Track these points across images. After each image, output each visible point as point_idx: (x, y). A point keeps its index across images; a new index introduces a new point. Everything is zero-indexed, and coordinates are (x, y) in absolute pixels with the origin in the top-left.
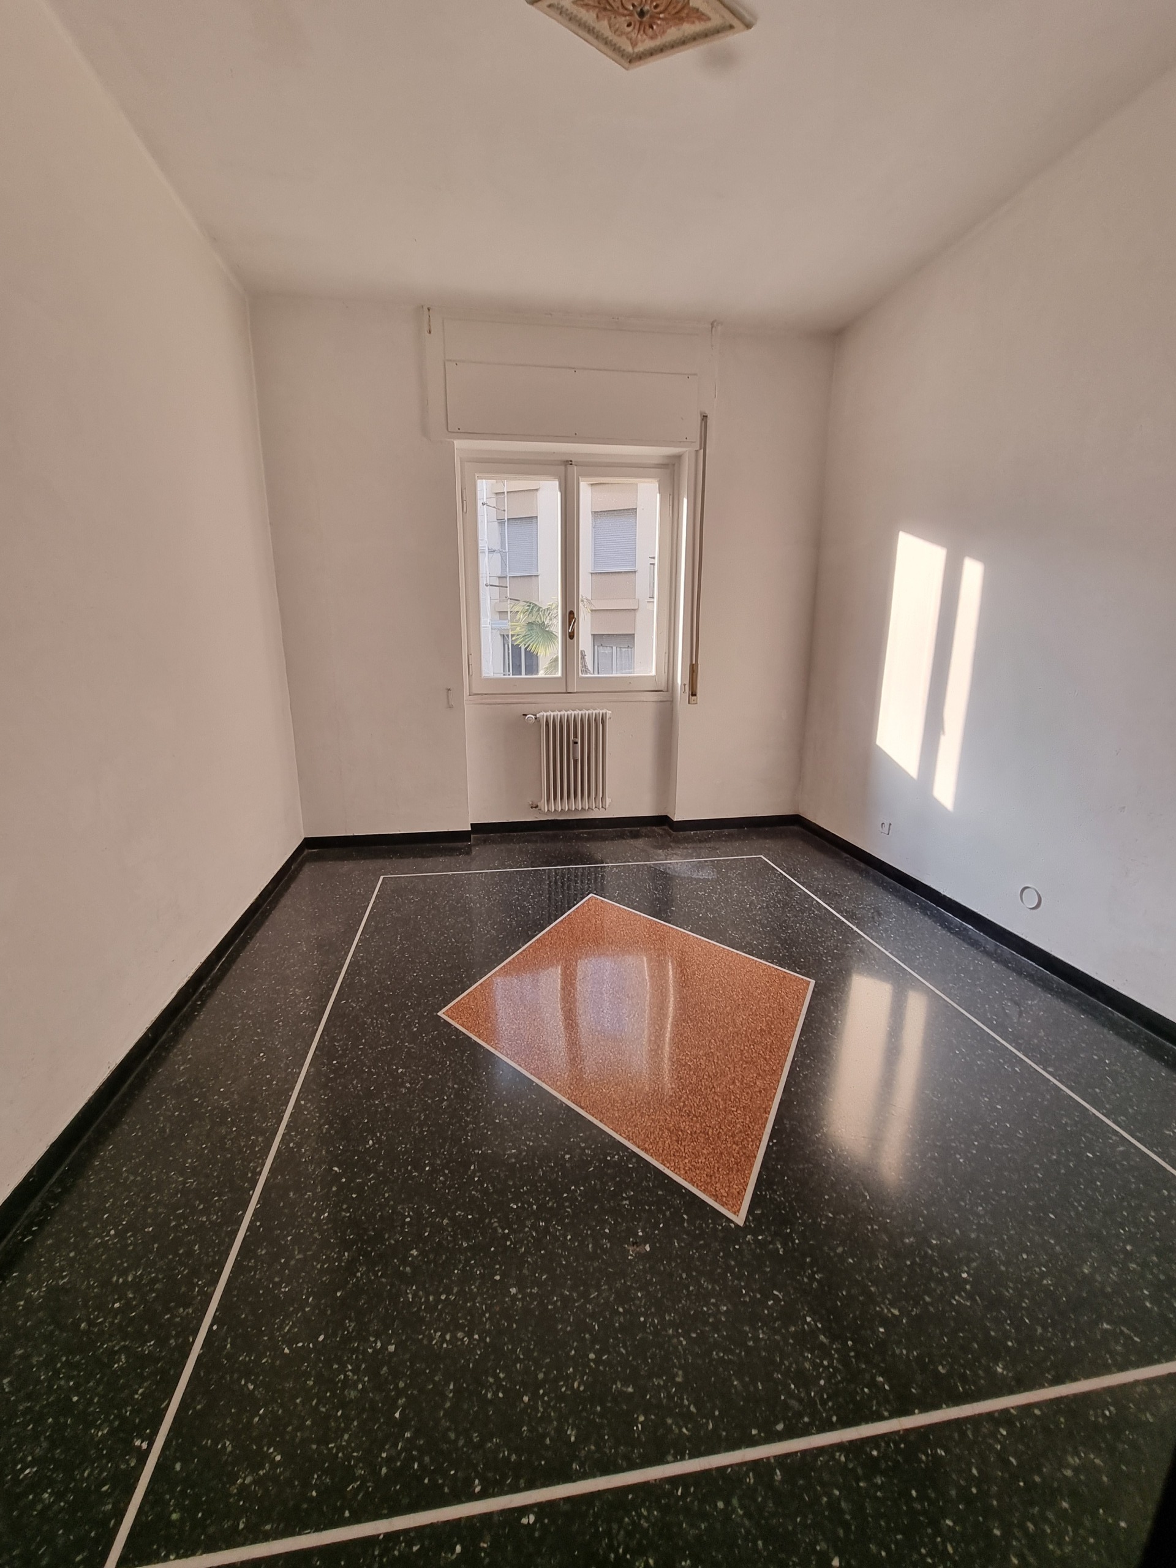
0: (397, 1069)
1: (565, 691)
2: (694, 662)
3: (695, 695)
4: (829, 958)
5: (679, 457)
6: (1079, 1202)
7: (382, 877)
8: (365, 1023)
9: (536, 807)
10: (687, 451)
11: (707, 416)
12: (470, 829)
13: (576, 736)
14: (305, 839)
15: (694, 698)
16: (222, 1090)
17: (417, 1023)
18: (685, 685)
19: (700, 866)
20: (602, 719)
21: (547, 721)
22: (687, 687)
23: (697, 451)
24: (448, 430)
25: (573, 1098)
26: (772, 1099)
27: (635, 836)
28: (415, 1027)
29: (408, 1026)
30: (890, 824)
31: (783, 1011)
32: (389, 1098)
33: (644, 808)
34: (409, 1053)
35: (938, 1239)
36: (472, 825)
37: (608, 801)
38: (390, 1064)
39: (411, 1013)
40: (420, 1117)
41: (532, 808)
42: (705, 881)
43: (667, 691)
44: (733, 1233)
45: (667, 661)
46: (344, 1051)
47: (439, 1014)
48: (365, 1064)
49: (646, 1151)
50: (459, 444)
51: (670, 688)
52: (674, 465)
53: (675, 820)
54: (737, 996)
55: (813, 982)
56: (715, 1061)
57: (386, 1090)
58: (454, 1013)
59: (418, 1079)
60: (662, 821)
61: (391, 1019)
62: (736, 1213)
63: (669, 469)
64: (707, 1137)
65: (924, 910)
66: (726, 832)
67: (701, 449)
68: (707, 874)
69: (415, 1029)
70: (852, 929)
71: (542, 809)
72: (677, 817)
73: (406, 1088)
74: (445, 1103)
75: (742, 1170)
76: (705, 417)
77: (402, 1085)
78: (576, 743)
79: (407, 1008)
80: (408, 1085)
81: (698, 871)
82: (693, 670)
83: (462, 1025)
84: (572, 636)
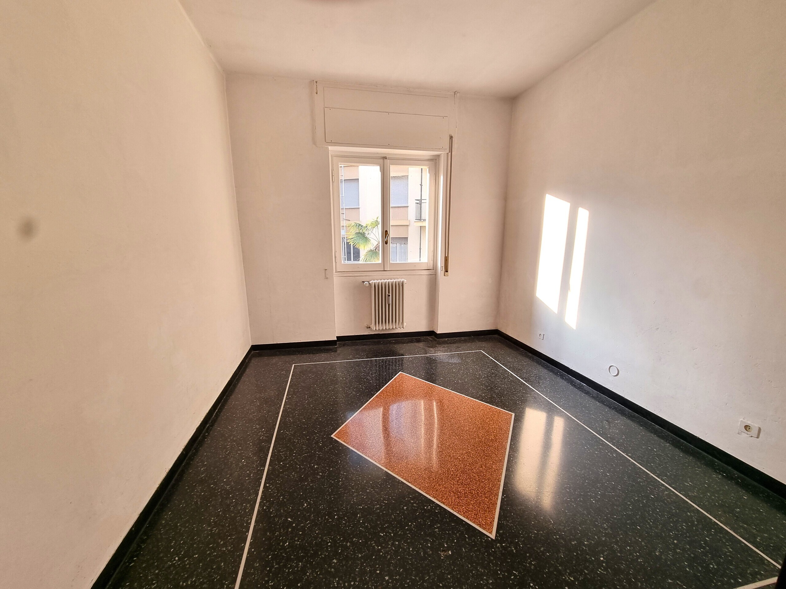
0: (314, 466)
1: (383, 270)
2: (447, 256)
3: (447, 272)
4: (520, 402)
5: (439, 156)
6: (650, 520)
7: (293, 365)
8: (295, 442)
9: (369, 328)
10: (443, 154)
11: (452, 137)
12: (336, 339)
13: (389, 292)
14: (252, 346)
15: (447, 273)
16: (225, 480)
17: (321, 441)
18: (442, 267)
19: (452, 356)
20: (402, 284)
21: (375, 285)
22: (443, 268)
23: (448, 153)
24: (326, 141)
25: (404, 477)
26: (501, 474)
27: (418, 341)
28: (321, 444)
29: (317, 443)
30: (544, 335)
31: (501, 430)
32: (312, 481)
33: (422, 327)
34: (319, 457)
35: (587, 541)
36: (337, 337)
37: (405, 324)
38: (310, 464)
39: (317, 436)
40: (328, 490)
41: (367, 328)
42: (455, 364)
43: (433, 270)
44: (491, 543)
45: (433, 255)
46: (286, 457)
47: (331, 436)
48: (297, 464)
49: (444, 503)
50: (332, 149)
51: (435, 268)
52: (436, 159)
53: (438, 333)
54: (478, 422)
55: (513, 414)
56: (472, 456)
57: (310, 477)
58: (338, 436)
59: (325, 471)
60: (431, 334)
61: (308, 440)
62: (491, 533)
63: (434, 161)
64: (472, 495)
65: (562, 377)
66: (463, 338)
67: (449, 152)
68: (455, 360)
69: (321, 445)
70: (529, 387)
71: (372, 328)
72: (439, 332)
73: (320, 475)
74: (340, 483)
75: (491, 510)
76: (451, 137)
77: (318, 474)
78: (389, 296)
79: (316, 434)
80: (321, 474)
81: (452, 359)
82: (446, 260)
83: (344, 441)
84: (386, 243)
